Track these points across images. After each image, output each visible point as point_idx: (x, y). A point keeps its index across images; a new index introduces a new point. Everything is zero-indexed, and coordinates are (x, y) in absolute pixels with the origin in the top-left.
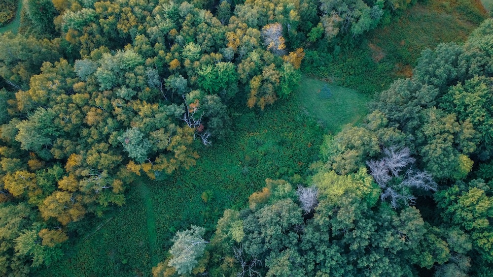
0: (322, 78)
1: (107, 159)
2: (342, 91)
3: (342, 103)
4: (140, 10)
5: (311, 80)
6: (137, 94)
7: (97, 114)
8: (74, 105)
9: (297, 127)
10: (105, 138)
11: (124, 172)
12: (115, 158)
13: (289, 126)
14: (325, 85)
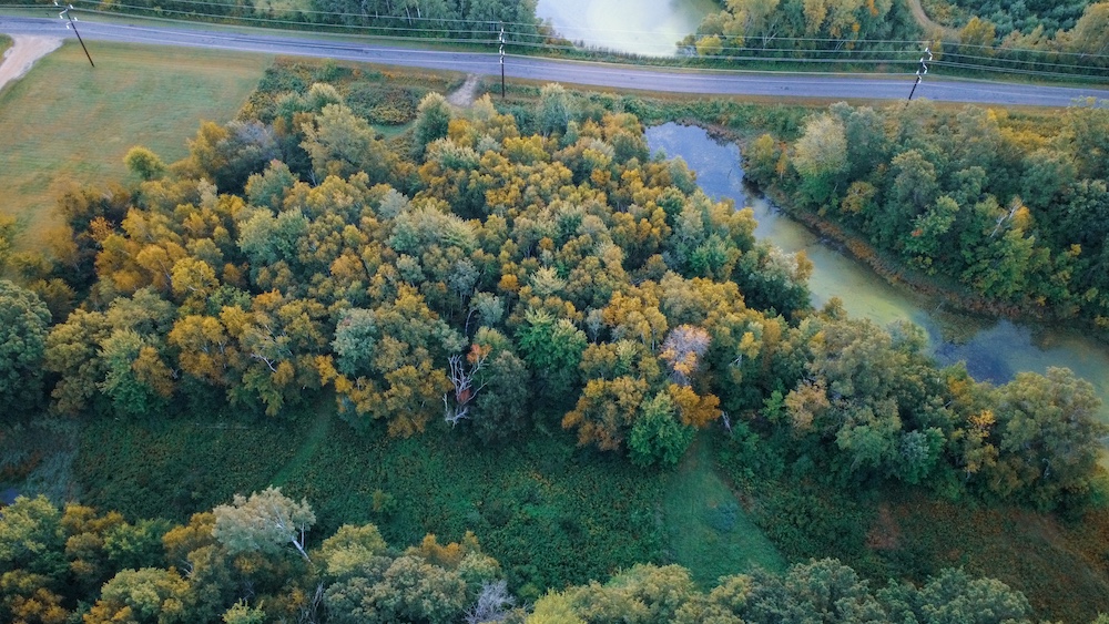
0: (737, 488)
1: (303, 325)
2: (756, 538)
3: (738, 558)
4: (535, 193)
5: (715, 479)
6: (423, 282)
7: (352, 268)
8: (338, 236)
9: (620, 528)
10: (327, 300)
11: (307, 360)
12: (315, 335)
13: (609, 514)
14: (732, 505)
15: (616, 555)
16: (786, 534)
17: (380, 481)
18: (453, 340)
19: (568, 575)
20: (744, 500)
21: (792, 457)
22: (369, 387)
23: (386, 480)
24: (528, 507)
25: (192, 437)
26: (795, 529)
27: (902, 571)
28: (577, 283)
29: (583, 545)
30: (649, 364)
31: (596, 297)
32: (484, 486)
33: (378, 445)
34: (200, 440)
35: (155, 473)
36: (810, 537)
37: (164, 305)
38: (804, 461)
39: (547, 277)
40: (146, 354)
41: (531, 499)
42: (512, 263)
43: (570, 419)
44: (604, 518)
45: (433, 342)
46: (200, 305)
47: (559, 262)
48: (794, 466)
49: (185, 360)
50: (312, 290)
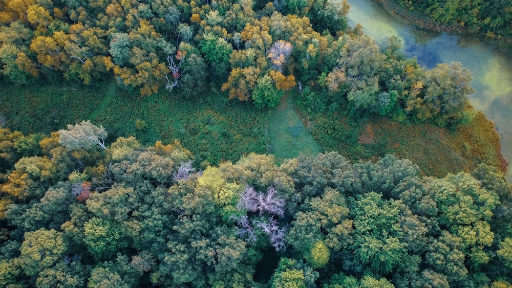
0: (303, 117)
1: (94, 41)
2: (309, 139)
3: (301, 148)
5: (294, 113)
6: (153, 18)
7: (117, 11)
9: (249, 135)
10: (106, 28)
11: (98, 59)
12: (101, 46)
13: (244, 129)
14: (300, 125)
15: (246, 147)
16: (323, 138)
17: (140, 115)
18: (168, 48)
19: (224, 156)
20: (306, 123)
21: (329, 103)
22: (129, 72)
23: (143, 114)
24: (207, 127)
25: (52, 94)
26: (327, 135)
27: (372, 153)
28: (228, 18)
29: (231, 143)
30: (262, 61)
31: (238, 26)
32: (188, 117)
33: (138, 98)
34: (56, 96)
35: (37, 112)
36: (333, 139)
37: (26, 30)
38: (334, 105)
39: (214, 15)
40: (20, 56)
41: (208, 122)
42: (197, 8)
43: (225, 87)
44: (242, 131)
45: (158, 50)
46: (45, 31)
47: (221, 7)
48: (330, 107)
49: (40, 58)
50: (98, 23)
